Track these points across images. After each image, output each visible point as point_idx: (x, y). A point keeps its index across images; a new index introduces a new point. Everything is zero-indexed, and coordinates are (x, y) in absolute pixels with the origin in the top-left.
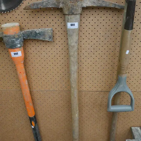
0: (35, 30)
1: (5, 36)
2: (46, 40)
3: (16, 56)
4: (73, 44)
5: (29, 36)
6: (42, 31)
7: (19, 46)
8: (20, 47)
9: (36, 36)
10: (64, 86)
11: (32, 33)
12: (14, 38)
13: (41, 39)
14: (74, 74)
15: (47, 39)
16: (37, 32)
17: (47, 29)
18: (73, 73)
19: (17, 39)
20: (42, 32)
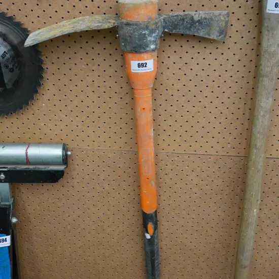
0: (193, 13)
1: (128, 24)
2: (212, 37)
3: (142, 70)
4: (273, 49)
5: (175, 26)
6: (207, 17)
7: (152, 47)
8: (153, 50)
9: (190, 27)
10: (229, 146)
11: (183, 20)
12: (147, 28)
13: (201, 34)
14: (264, 116)
15: (214, 36)
16: (196, 18)
17: (217, 12)
18: (262, 113)
19: (152, 32)
20: (205, 19)
